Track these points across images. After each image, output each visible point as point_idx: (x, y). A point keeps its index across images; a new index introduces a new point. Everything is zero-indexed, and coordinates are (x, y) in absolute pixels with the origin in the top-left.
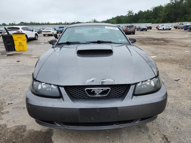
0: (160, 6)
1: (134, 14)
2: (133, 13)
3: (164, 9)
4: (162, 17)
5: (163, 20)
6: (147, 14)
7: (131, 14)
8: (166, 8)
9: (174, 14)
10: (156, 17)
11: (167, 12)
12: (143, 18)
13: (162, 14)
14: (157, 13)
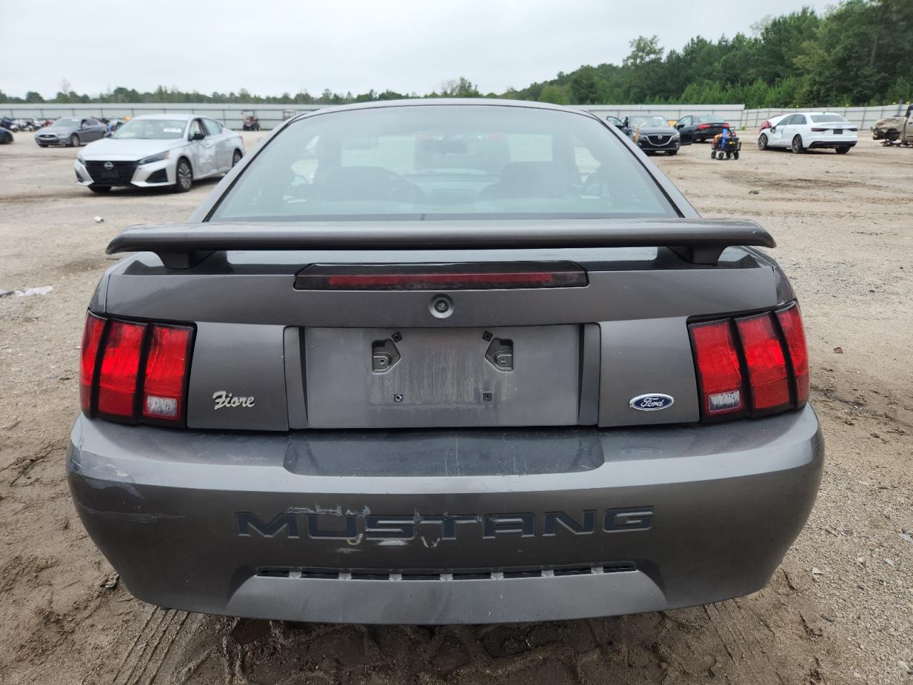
0: (804, 12)
1: (664, 58)
2: (661, 51)
3: (820, 32)
4: (808, 72)
5: (815, 88)
6: (730, 55)
7: (648, 54)
8: (834, 26)
9: (878, 56)
10: (779, 76)
11: (839, 48)
12: (709, 76)
13: (811, 56)
14: (784, 49)
